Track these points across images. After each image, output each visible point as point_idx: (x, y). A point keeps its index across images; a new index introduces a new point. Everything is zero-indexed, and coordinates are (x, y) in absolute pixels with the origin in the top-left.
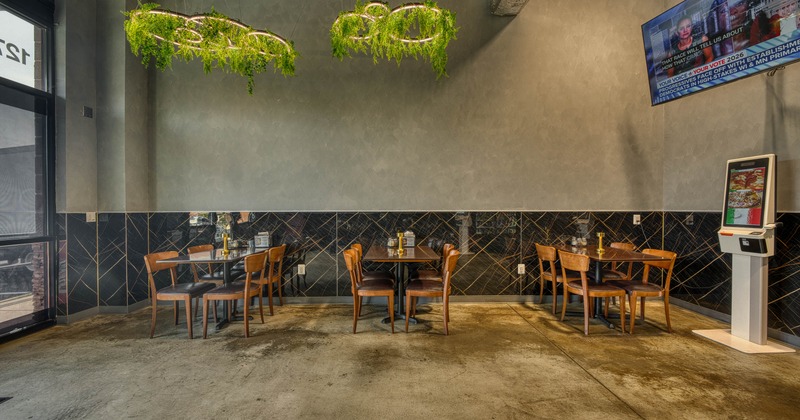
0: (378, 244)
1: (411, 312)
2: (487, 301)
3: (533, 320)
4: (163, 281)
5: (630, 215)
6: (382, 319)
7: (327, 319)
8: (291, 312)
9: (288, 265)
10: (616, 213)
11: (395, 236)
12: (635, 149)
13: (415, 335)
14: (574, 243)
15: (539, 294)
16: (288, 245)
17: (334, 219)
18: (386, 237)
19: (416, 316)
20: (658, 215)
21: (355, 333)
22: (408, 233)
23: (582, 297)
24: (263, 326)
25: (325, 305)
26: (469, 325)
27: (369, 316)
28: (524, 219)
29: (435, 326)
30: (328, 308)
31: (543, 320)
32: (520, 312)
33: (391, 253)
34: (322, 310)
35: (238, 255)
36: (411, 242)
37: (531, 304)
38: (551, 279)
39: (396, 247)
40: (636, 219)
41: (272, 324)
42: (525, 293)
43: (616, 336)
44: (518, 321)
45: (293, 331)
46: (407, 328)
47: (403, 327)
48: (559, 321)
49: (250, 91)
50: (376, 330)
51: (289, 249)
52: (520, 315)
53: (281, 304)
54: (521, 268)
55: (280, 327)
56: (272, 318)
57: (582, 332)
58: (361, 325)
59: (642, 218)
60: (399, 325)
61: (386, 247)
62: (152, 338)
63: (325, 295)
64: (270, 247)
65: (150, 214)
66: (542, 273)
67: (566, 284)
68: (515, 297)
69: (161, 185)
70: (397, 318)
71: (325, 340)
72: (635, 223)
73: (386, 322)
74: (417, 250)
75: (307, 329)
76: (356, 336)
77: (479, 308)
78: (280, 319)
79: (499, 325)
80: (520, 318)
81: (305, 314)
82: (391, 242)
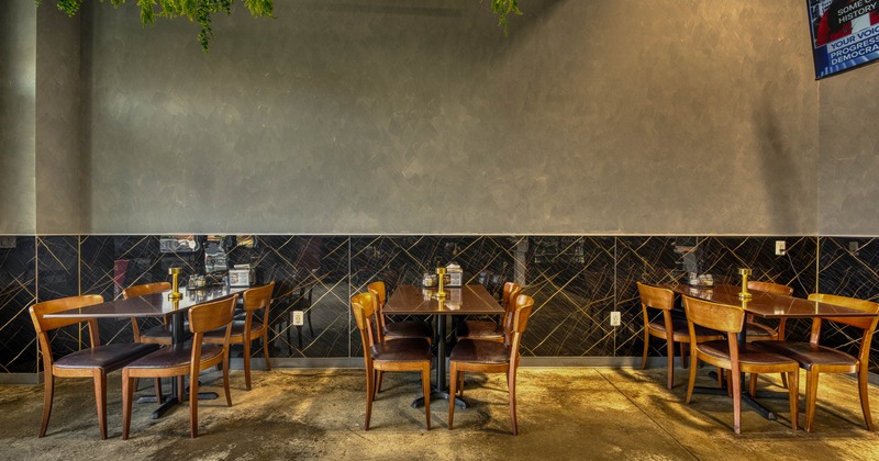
0: (409, 282)
1: (458, 388)
2: (566, 365)
3: (642, 400)
4: (65, 343)
5: (771, 242)
6: (412, 399)
7: (330, 397)
8: (279, 383)
9: (280, 311)
10: (751, 239)
11: (432, 271)
12: (777, 147)
13: (463, 435)
14: (694, 282)
15: (642, 355)
16: (278, 284)
17: (346, 246)
18: (422, 272)
19: (465, 392)
20: (810, 243)
21: (368, 428)
22: (451, 267)
23: (730, 372)
24: (228, 412)
25: (330, 371)
26: (547, 412)
27: (394, 394)
28: (619, 246)
29: (496, 414)
30: (333, 376)
31: (655, 400)
32: (618, 385)
33: (427, 295)
34: (325, 380)
35: (205, 298)
36: (456, 281)
37: (629, 370)
38: (665, 337)
39: (434, 288)
40: (780, 247)
41: (242, 408)
42: (621, 353)
43: (787, 437)
44: (620, 405)
45: (271, 423)
46: (451, 422)
47: (444, 416)
48: (682, 402)
49: (205, 44)
50: (402, 423)
51: (280, 289)
52: (620, 392)
53: (268, 368)
54: (615, 318)
55: (254, 414)
56: (248, 395)
57: (730, 428)
58: (381, 412)
59: (787, 246)
60: (439, 411)
61: (421, 286)
62: (43, 435)
63: (332, 355)
64: (251, 286)
65: (83, 237)
66: (647, 325)
67: (694, 348)
68: (607, 359)
69: (97, 196)
70: (434, 397)
71: (317, 446)
72: (777, 252)
73: (418, 406)
74: (465, 294)
75: (295, 418)
76: (369, 436)
77: (557, 377)
78: (258, 398)
79: (592, 411)
80: (622, 397)
81: (298, 388)
82: (427, 280)
